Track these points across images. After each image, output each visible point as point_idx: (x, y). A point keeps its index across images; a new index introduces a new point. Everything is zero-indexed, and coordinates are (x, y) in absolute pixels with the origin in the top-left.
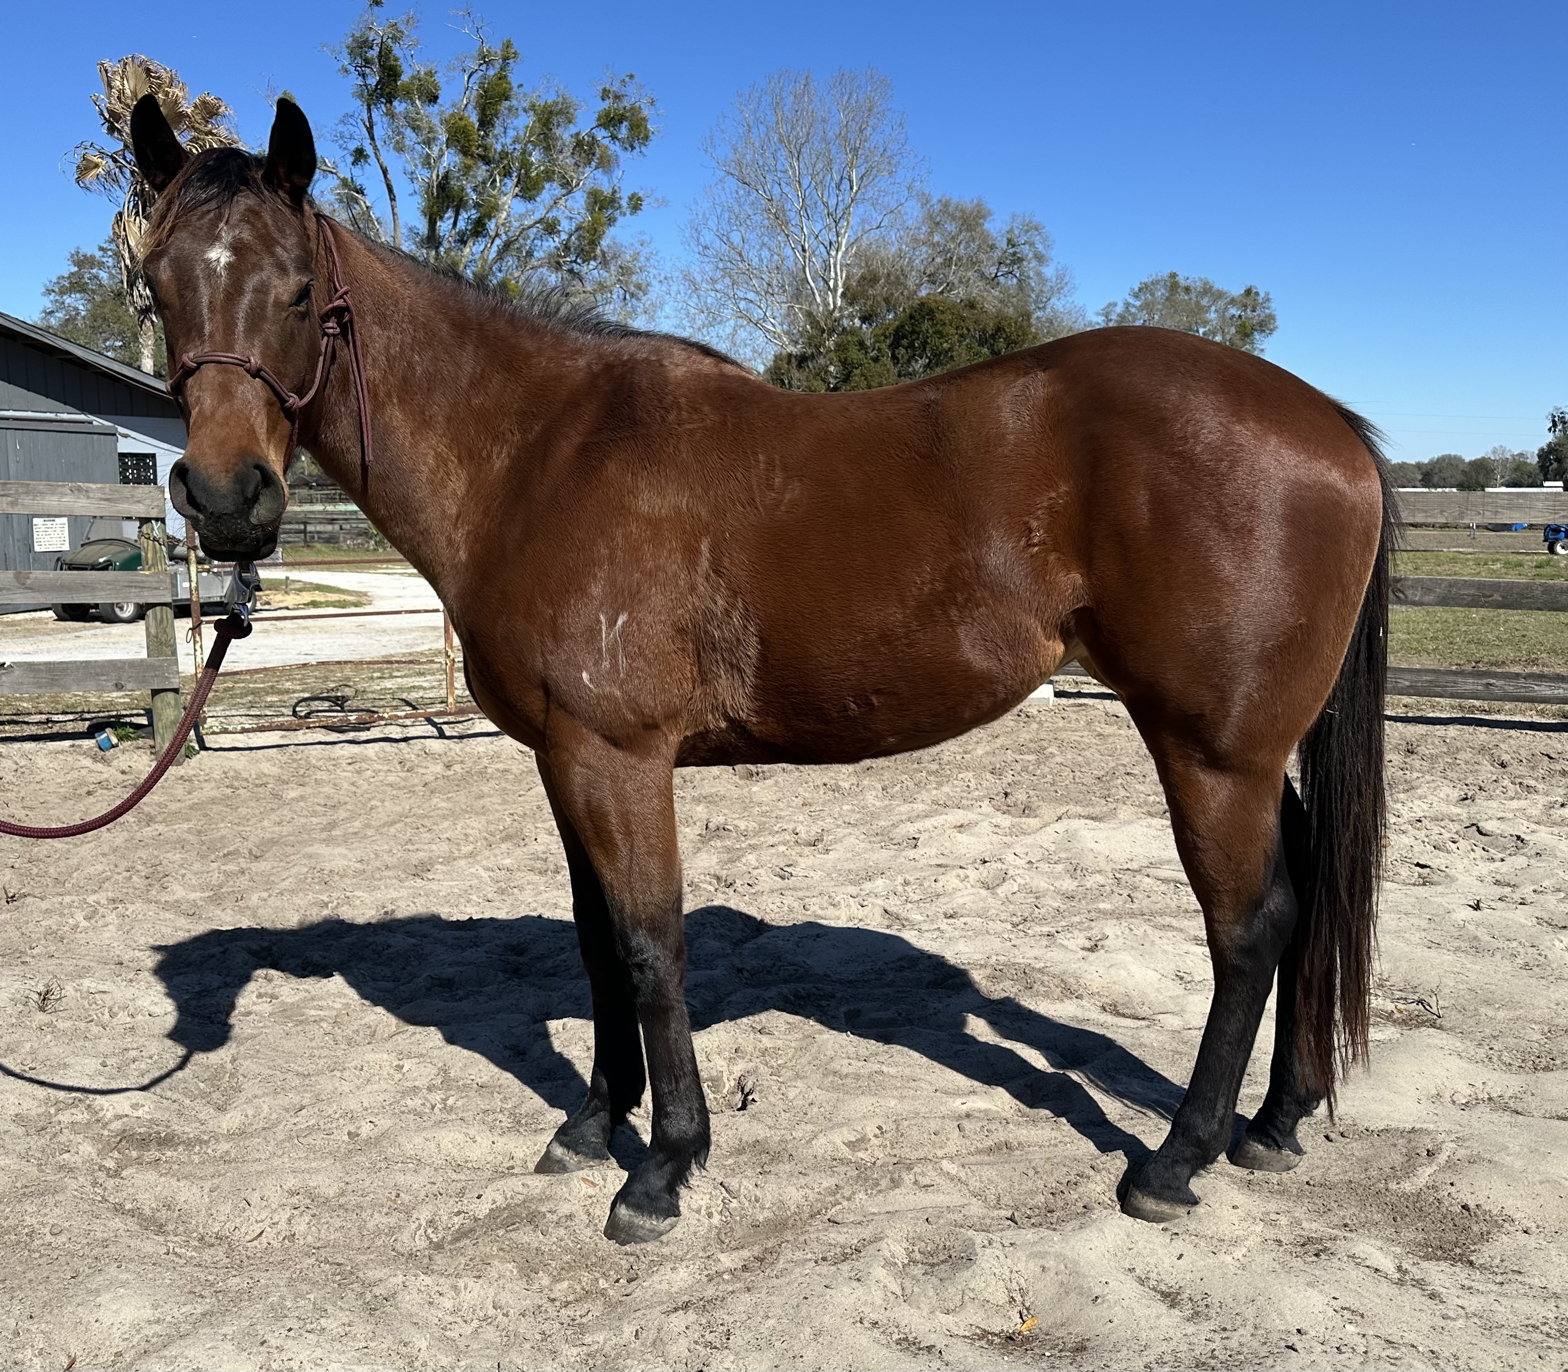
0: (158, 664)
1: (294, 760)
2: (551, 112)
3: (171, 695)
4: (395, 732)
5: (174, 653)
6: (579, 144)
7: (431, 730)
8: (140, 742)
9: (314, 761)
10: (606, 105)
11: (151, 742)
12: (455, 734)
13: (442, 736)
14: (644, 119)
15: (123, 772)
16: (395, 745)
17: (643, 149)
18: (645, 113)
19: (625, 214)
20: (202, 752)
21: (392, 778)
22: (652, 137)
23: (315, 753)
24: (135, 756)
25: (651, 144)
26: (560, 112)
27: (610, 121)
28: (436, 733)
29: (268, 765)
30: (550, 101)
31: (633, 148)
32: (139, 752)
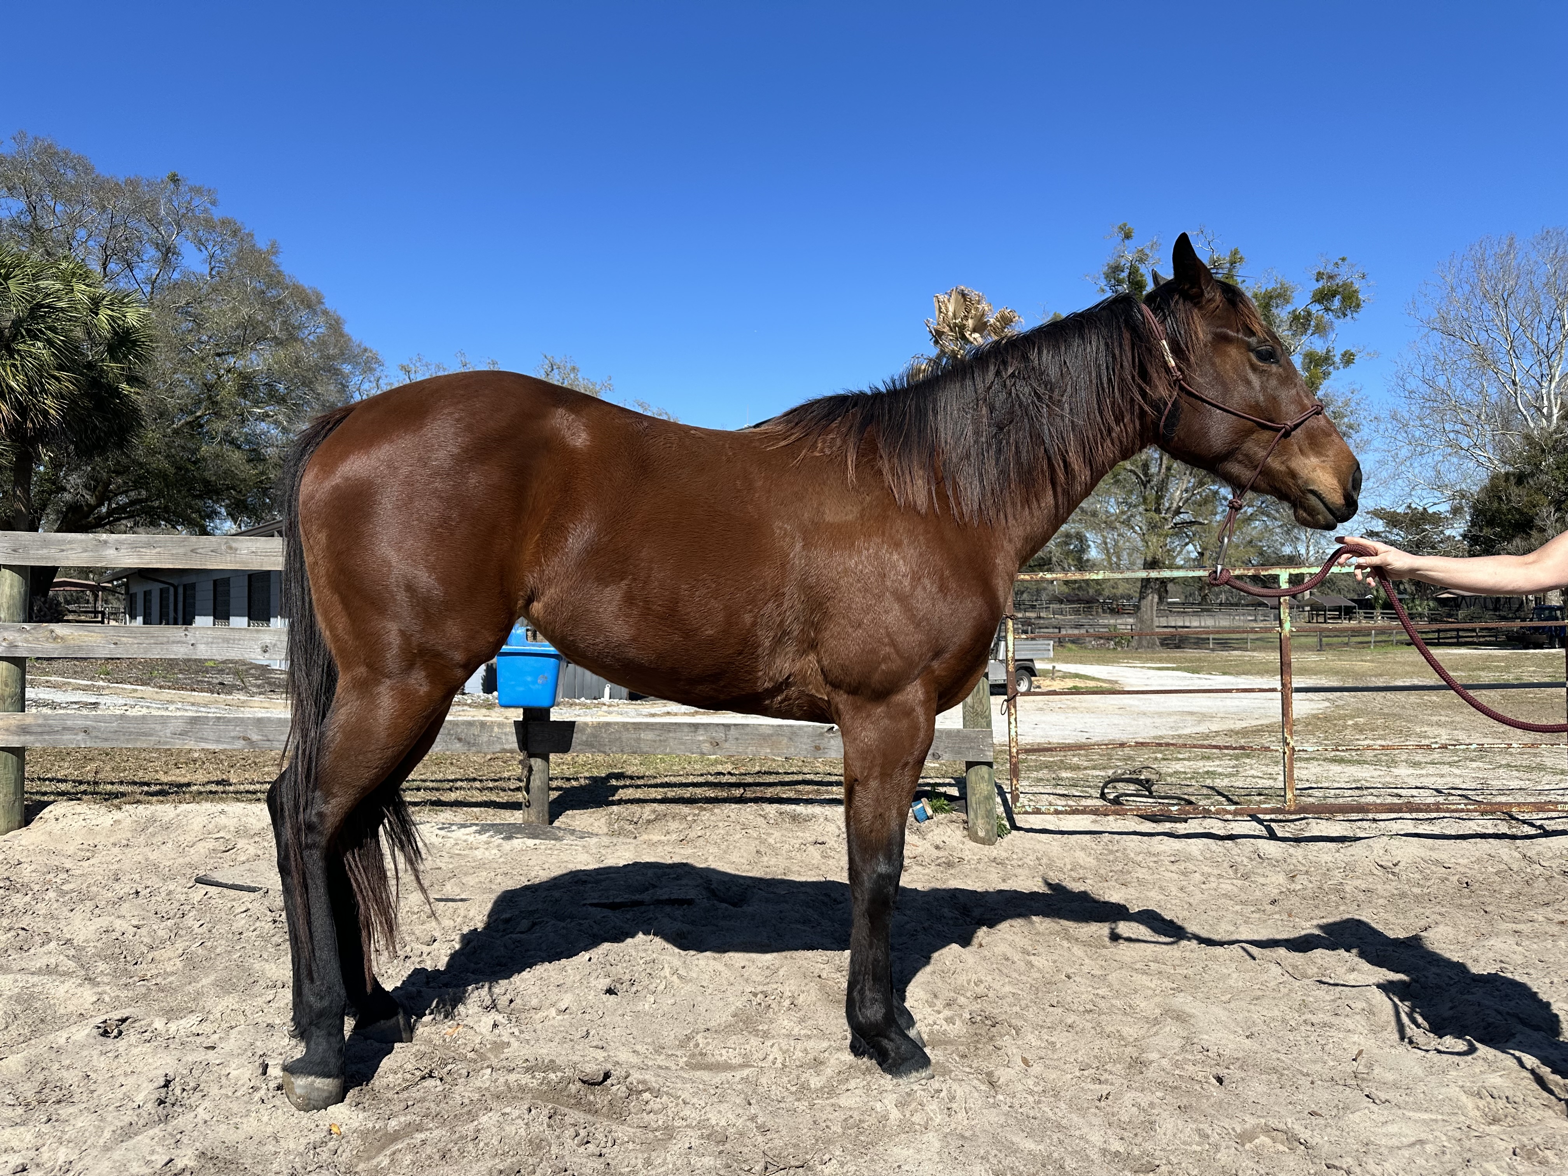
0: (973, 735)
1: (1111, 852)
2: (1271, 297)
3: (985, 768)
4: (1216, 826)
5: (989, 725)
6: (1296, 318)
7: (1258, 829)
8: (954, 815)
9: (1132, 855)
10: (1320, 285)
11: (963, 816)
12: (1288, 835)
13: (1272, 836)
14: (1355, 291)
15: (937, 847)
16: (1220, 843)
17: (1355, 315)
18: (1356, 286)
19: (1338, 368)
20: (1013, 832)
21: (1226, 886)
22: (1363, 304)
23: (1132, 845)
24: (949, 830)
25: (1362, 311)
26: (1279, 296)
27: (1323, 297)
28: (1265, 833)
29: (1082, 854)
30: (1269, 289)
31: (1345, 315)
32: (953, 826)
